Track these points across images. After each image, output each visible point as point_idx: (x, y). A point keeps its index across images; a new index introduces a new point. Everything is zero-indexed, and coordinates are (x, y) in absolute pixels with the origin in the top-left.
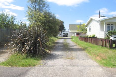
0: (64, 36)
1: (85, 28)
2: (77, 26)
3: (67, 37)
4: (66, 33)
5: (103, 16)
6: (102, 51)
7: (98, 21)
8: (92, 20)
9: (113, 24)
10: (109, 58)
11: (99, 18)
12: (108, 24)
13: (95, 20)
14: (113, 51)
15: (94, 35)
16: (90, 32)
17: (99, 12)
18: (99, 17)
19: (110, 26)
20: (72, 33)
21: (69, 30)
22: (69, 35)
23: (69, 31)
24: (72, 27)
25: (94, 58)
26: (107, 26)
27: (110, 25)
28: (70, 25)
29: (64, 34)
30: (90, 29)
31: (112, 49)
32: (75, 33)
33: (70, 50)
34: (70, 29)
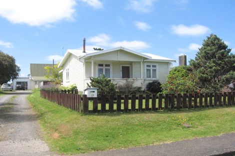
0: (18, 89)
1: (60, 72)
2: (45, 68)
3: (24, 90)
4: (23, 82)
5: (100, 49)
6: (68, 120)
7: (80, 59)
8: (70, 55)
9: (108, 65)
10: (76, 133)
11: (85, 52)
12: (100, 65)
13: (76, 57)
14: (88, 119)
15: (74, 85)
16: (68, 81)
17: (84, 41)
18: (83, 51)
19: (104, 68)
20: (36, 82)
21: (29, 75)
22: (29, 87)
23: (30, 78)
24: (36, 69)
25: (49, 135)
26: (97, 68)
27: (104, 66)
28: (31, 65)
29: (18, 83)
30: (68, 74)
31: (86, 114)
32: (41, 81)
33: (9, 119)
34: (32, 74)
